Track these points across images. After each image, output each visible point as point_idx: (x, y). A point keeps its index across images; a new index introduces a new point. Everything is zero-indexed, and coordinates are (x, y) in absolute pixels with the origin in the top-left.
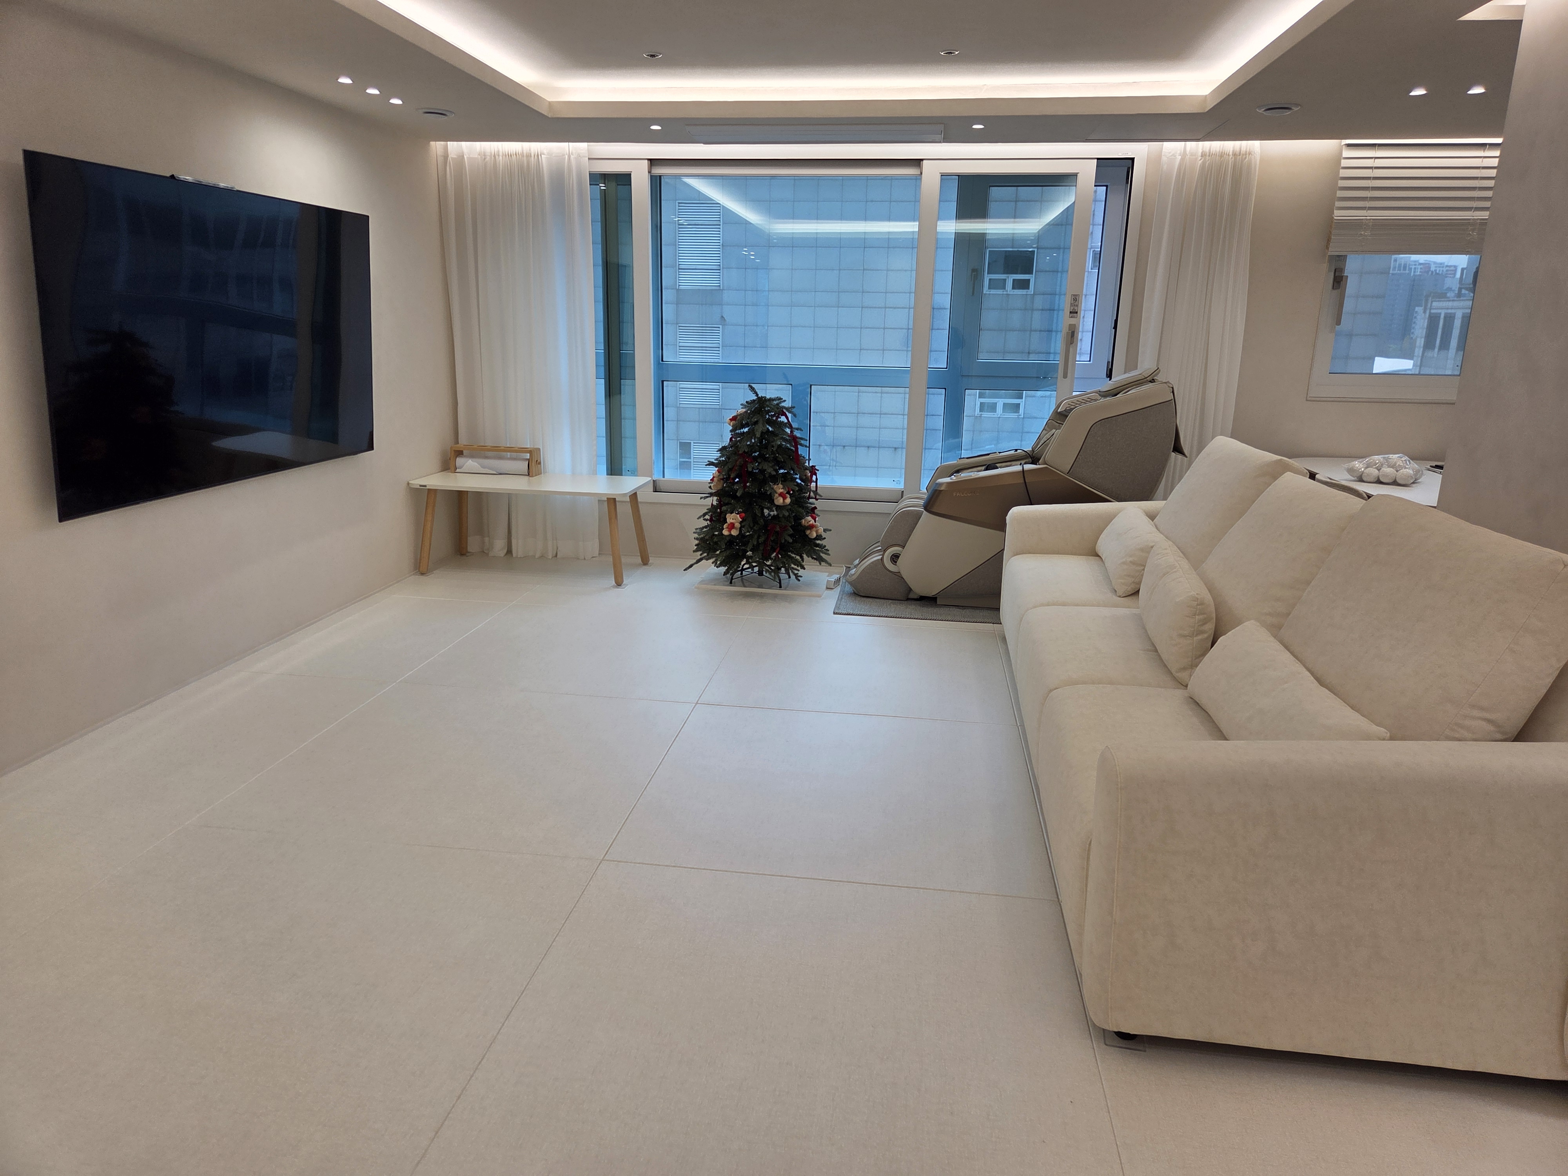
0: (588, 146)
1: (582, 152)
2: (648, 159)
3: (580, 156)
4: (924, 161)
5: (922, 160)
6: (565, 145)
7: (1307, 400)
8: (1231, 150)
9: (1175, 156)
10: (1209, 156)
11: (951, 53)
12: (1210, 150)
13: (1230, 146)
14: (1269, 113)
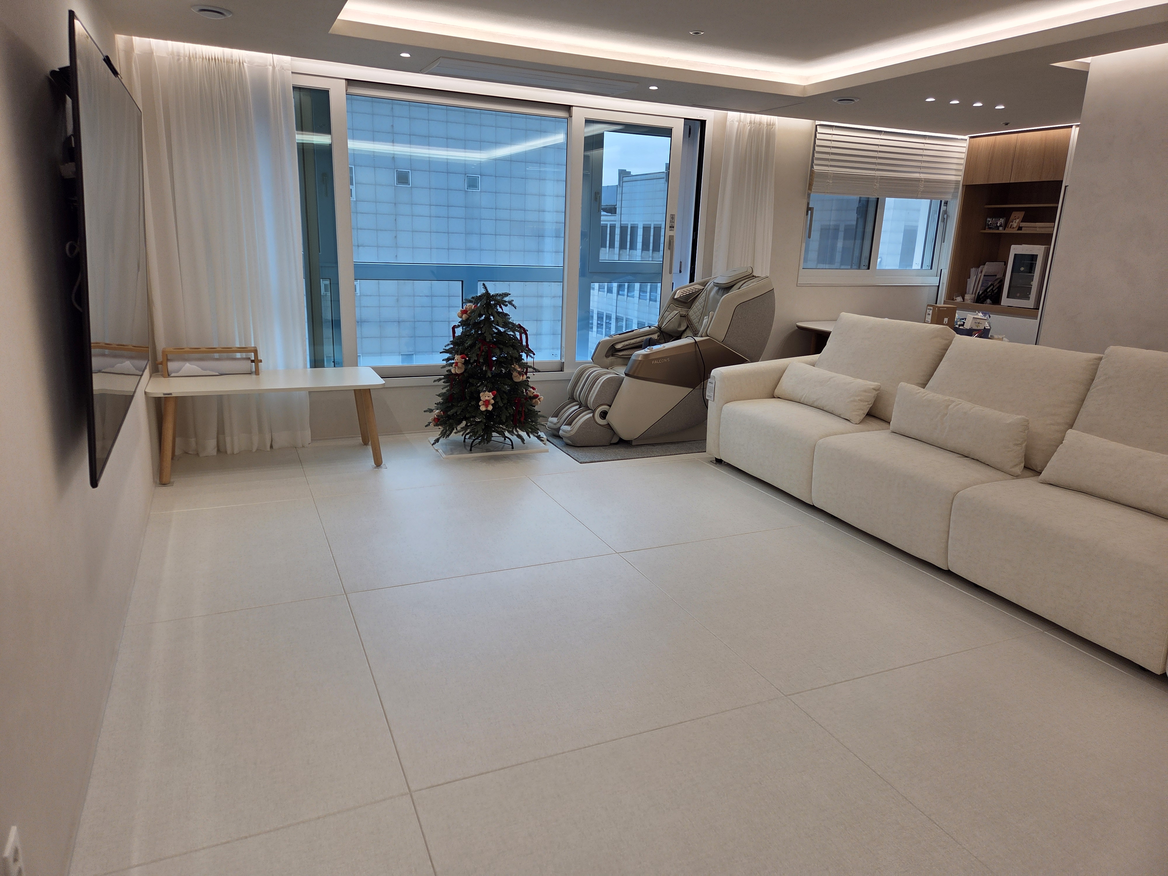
0: (292, 60)
1: (286, 65)
2: (346, 79)
3: (283, 69)
4: (573, 107)
5: (572, 106)
6: (269, 56)
7: (797, 286)
8: (766, 121)
9: (733, 122)
10: (754, 124)
11: (698, 33)
12: (754, 120)
13: (765, 118)
14: (839, 103)
